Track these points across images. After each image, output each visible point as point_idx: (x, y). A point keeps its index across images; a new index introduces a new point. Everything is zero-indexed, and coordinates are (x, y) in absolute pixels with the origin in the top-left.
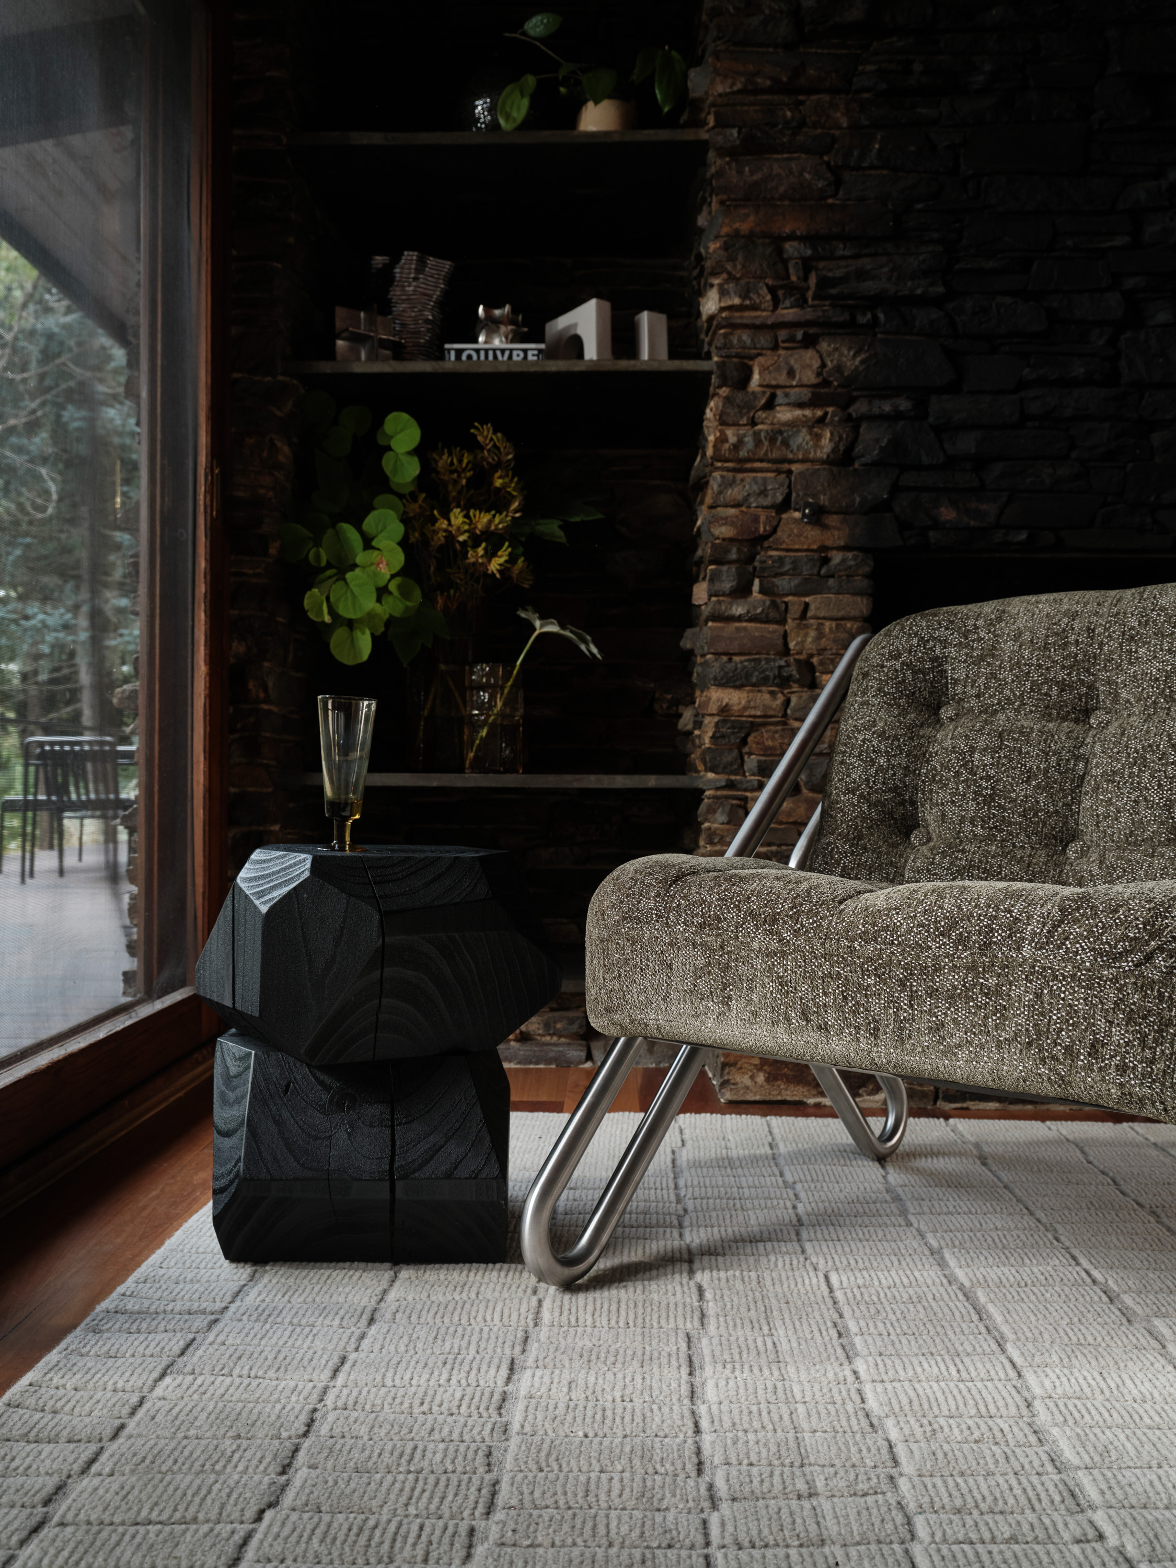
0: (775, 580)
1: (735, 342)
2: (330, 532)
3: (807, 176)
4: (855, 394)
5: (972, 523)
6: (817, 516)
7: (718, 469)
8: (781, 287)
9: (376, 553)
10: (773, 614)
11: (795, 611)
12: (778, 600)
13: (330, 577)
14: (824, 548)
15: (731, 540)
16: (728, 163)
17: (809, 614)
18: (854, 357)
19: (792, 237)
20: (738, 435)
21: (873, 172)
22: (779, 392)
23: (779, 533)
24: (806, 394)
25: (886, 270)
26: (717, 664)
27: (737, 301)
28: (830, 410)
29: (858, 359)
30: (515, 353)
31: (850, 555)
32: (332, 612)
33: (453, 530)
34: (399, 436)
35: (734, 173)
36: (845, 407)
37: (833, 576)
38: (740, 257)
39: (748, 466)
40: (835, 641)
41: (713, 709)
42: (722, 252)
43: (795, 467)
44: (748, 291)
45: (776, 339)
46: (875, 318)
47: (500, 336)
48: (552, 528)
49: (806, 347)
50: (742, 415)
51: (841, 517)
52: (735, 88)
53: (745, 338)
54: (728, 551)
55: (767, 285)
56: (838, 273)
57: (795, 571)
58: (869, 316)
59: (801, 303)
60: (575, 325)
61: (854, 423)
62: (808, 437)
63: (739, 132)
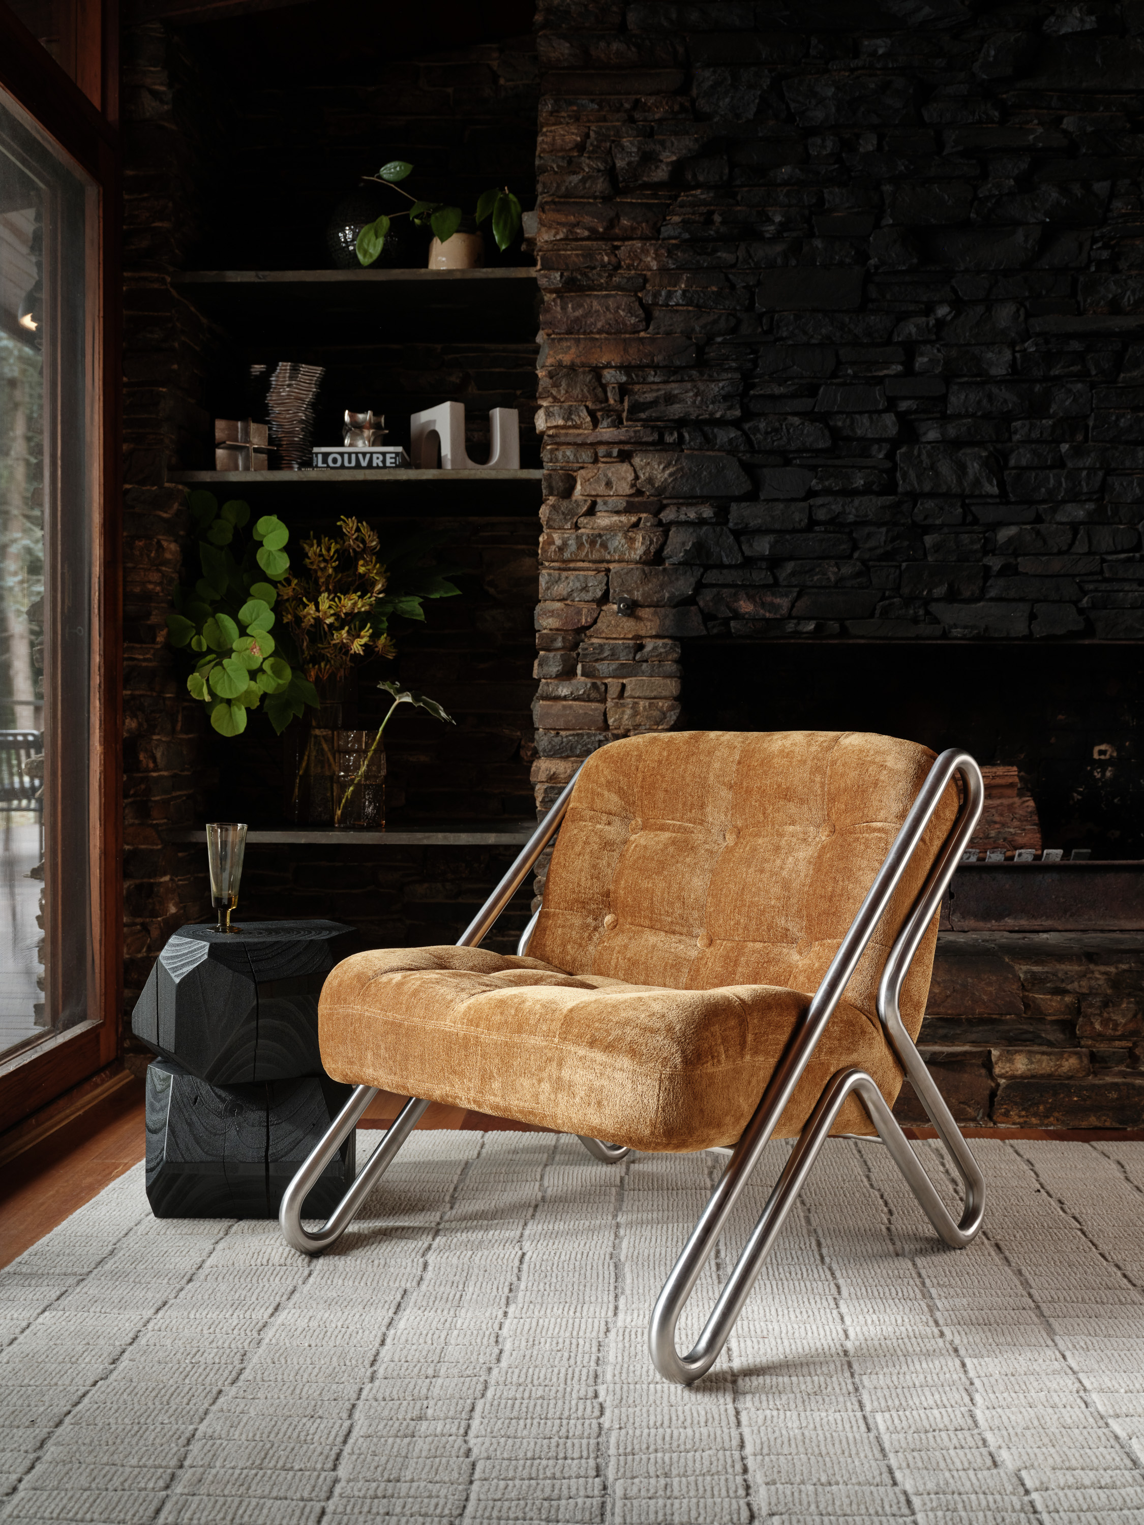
0: (596, 664)
1: (560, 457)
2: (210, 620)
3: (622, 313)
4: (665, 502)
5: (767, 615)
6: (631, 609)
7: (546, 568)
8: (599, 410)
9: (250, 639)
10: (593, 695)
11: (613, 691)
12: (599, 682)
13: (210, 662)
14: (637, 637)
15: (557, 630)
16: (554, 300)
17: (626, 694)
18: (664, 469)
19: (608, 366)
20: (563, 539)
21: (681, 308)
22: (599, 500)
23: (599, 624)
24: (622, 504)
25: (691, 394)
26: (546, 738)
27: (561, 422)
28: (644, 515)
29: (667, 472)
30: (375, 456)
31: (660, 642)
32: (211, 693)
33: (321, 614)
34: (270, 536)
35: (559, 309)
36: (656, 514)
37: (646, 661)
38: (564, 384)
39: (572, 565)
40: (648, 718)
41: (542, 776)
42: (548, 380)
43: (611, 566)
44: (570, 414)
45: (596, 454)
46: (681, 436)
47: (363, 438)
48: (413, 606)
49: (622, 461)
50: (566, 521)
51: (652, 610)
52: (558, 237)
53: (568, 453)
54: (554, 640)
55: (587, 407)
56: (649, 397)
57: (613, 656)
58: (676, 435)
59: (618, 423)
60: (434, 421)
61: (665, 528)
62: (623, 541)
63: (562, 276)
